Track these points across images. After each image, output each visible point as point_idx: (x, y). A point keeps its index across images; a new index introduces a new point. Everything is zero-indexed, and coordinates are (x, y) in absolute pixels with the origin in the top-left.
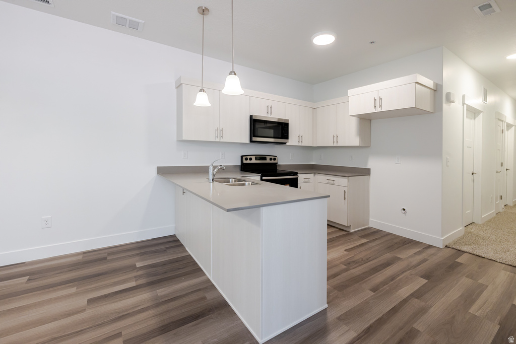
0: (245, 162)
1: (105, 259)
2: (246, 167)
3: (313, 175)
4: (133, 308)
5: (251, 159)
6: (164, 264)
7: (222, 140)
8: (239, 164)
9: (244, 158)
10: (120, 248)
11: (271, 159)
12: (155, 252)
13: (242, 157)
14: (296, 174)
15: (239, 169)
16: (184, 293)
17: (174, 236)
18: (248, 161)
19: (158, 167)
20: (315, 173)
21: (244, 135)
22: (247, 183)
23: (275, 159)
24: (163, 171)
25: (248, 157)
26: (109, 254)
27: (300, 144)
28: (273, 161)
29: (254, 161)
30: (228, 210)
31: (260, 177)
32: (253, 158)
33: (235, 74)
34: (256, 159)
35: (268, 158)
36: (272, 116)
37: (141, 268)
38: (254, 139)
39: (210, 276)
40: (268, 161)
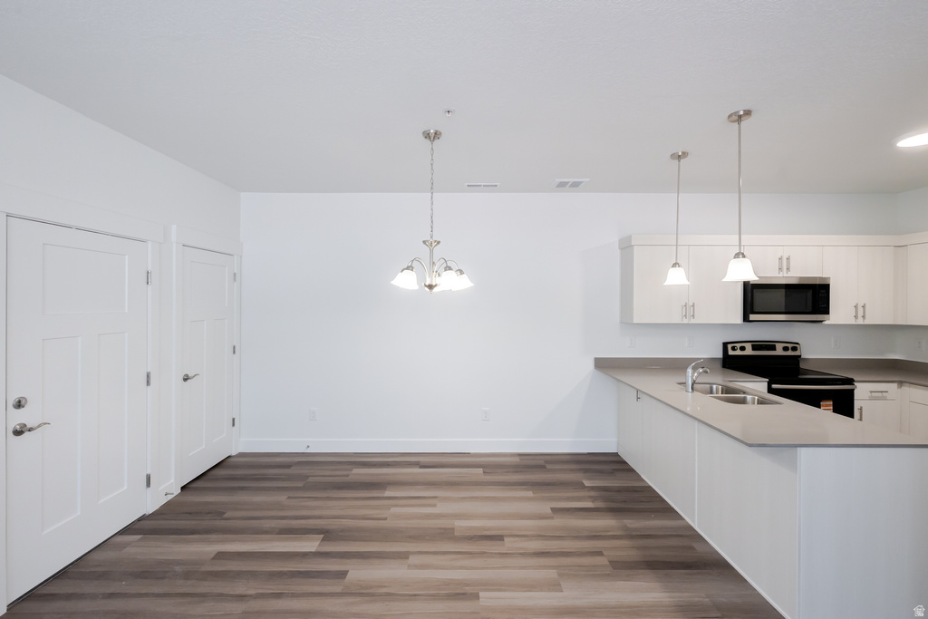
0: (731, 353)
1: (543, 467)
2: (732, 362)
3: (895, 385)
4: (604, 531)
5: (743, 349)
6: (620, 490)
7: (693, 321)
8: (720, 355)
9: (730, 346)
10: (553, 457)
11: (786, 349)
12: (601, 472)
13: (725, 345)
14: (850, 381)
15: (719, 365)
16: (662, 533)
17: (616, 455)
18: (738, 353)
19: (596, 359)
20: (901, 383)
21: (732, 311)
22: (749, 398)
23: (794, 349)
24: (603, 365)
25: (738, 345)
26: (547, 462)
27: (860, 321)
28: (790, 353)
29: (749, 351)
30: (750, 445)
31: (766, 384)
32: (748, 346)
33: (744, 257)
34: (755, 348)
35: (779, 347)
36: (790, 274)
37: (592, 488)
38: (752, 317)
39: (694, 523)
40: (779, 351)
